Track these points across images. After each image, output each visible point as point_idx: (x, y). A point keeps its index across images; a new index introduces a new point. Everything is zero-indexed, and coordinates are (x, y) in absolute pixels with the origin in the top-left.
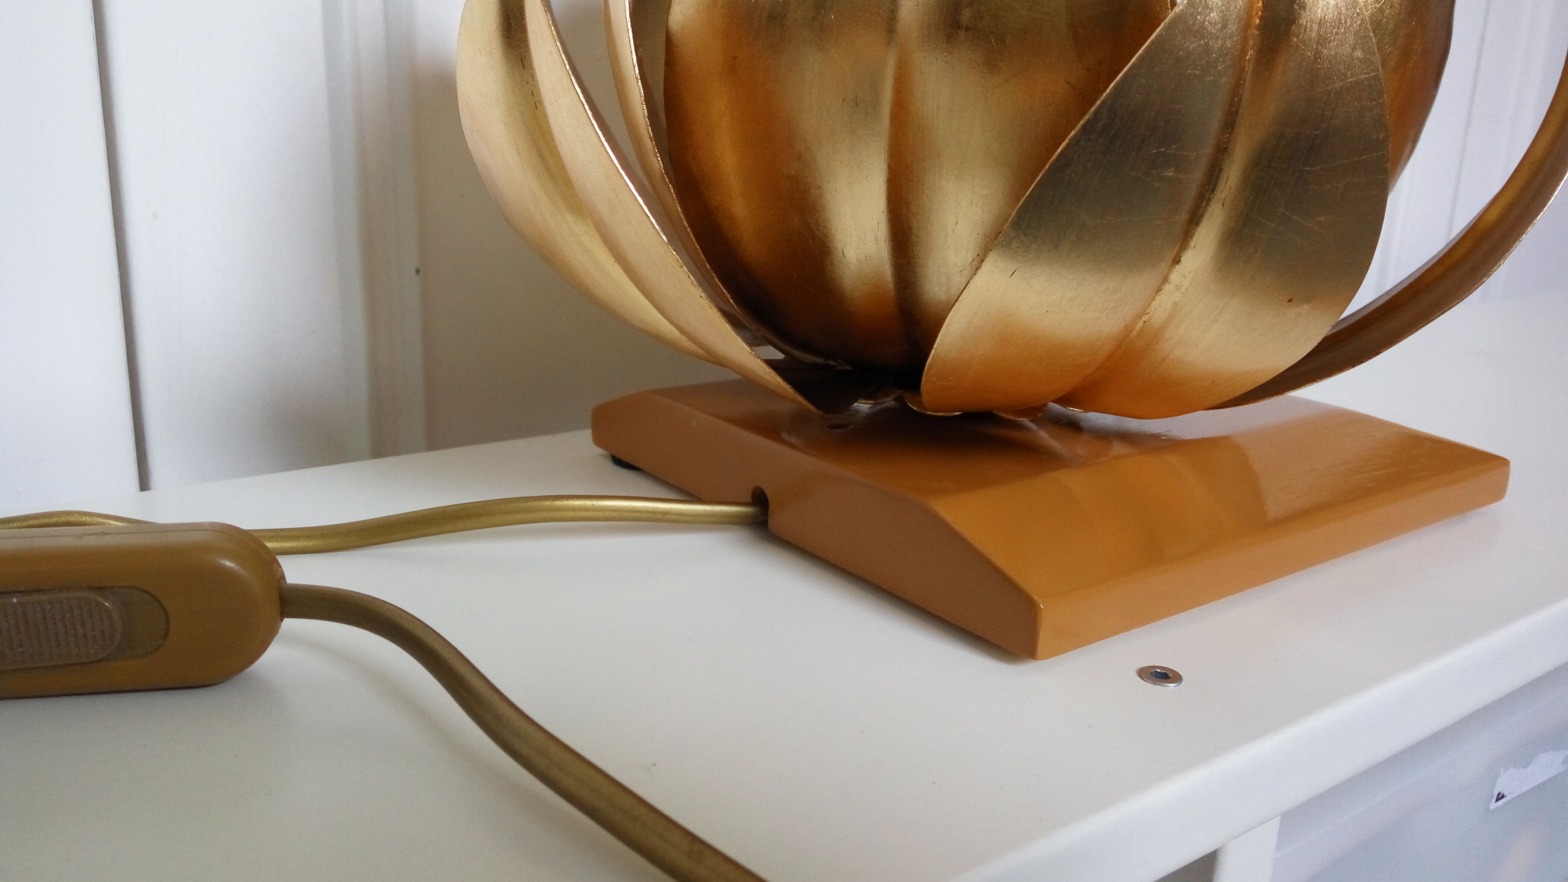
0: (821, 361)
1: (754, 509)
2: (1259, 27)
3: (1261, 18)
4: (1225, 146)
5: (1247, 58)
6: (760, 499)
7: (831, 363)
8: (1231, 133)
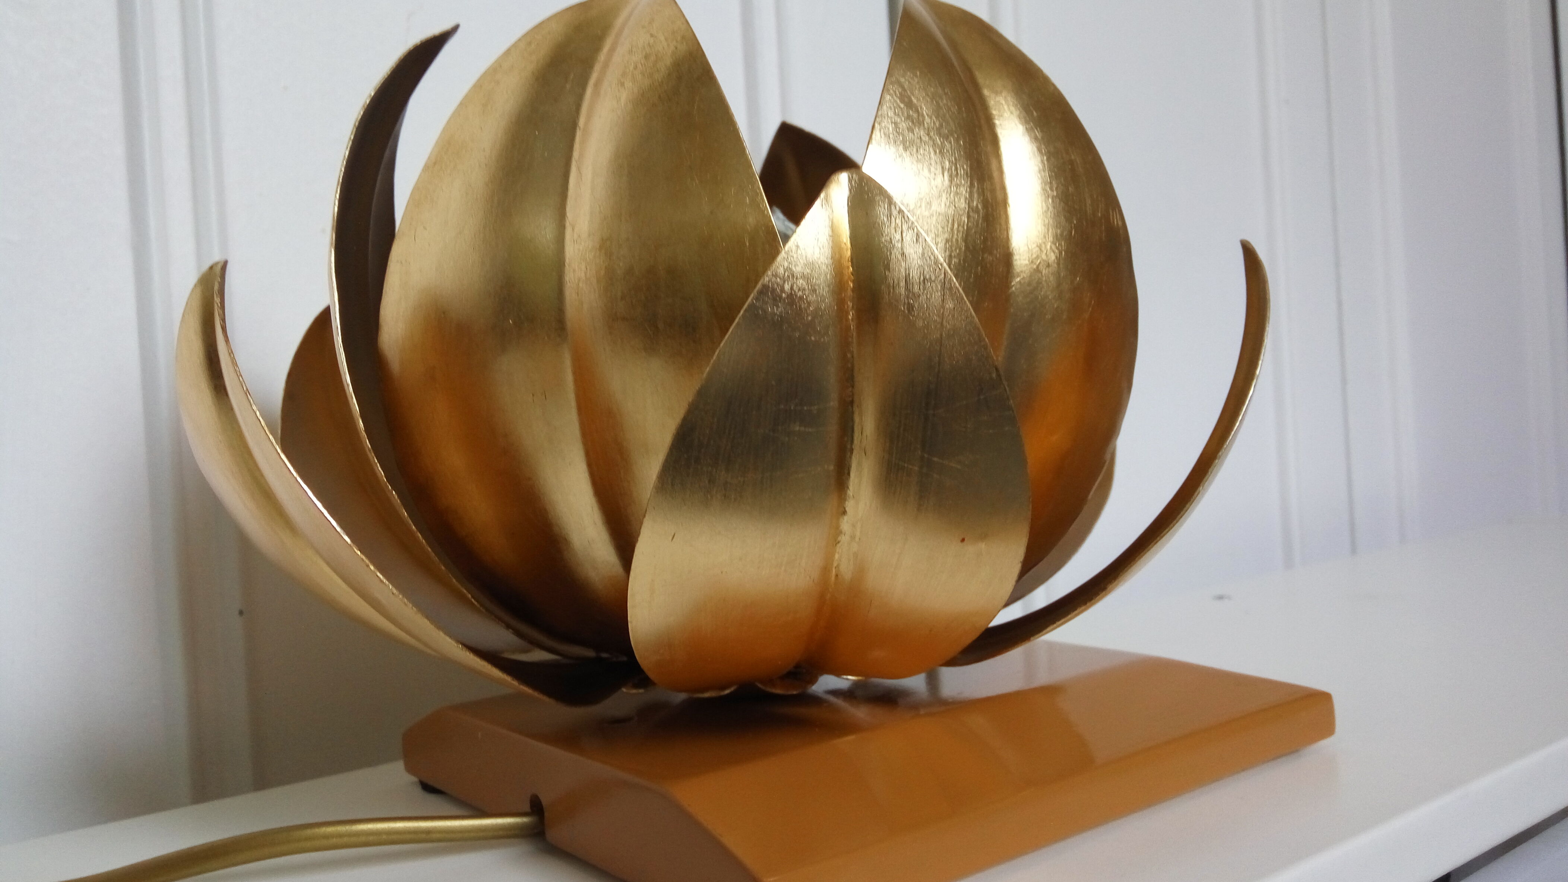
0: (590, 653)
1: (530, 818)
2: (853, 290)
3: (853, 282)
4: (851, 399)
5: (850, 318)
6: (536, 808)
7: (604, 655)
8: (853, 387)
